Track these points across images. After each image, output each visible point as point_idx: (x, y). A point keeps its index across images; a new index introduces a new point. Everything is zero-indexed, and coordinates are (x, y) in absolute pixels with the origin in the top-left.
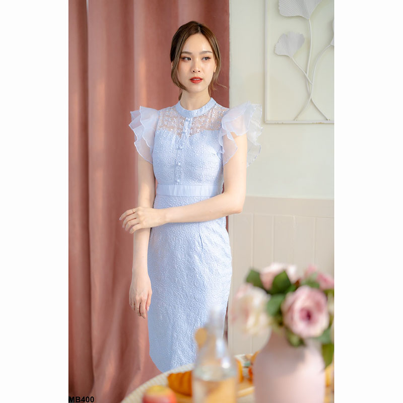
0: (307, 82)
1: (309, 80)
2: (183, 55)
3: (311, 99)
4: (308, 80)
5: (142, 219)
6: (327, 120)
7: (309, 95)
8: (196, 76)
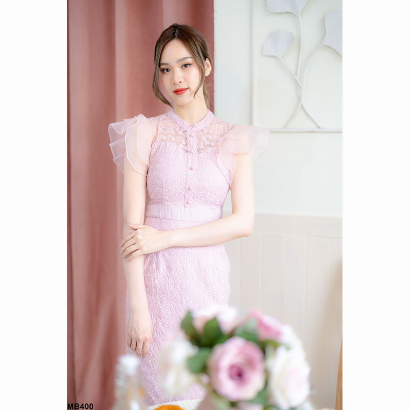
0: (298, 86)
1: (300, 83)
2: (163, 67)
3: (302, 105)
4: (298, 84)
5: (142, 243)
6: (319, 128)
7: (299, 99)
8: (178, 87)
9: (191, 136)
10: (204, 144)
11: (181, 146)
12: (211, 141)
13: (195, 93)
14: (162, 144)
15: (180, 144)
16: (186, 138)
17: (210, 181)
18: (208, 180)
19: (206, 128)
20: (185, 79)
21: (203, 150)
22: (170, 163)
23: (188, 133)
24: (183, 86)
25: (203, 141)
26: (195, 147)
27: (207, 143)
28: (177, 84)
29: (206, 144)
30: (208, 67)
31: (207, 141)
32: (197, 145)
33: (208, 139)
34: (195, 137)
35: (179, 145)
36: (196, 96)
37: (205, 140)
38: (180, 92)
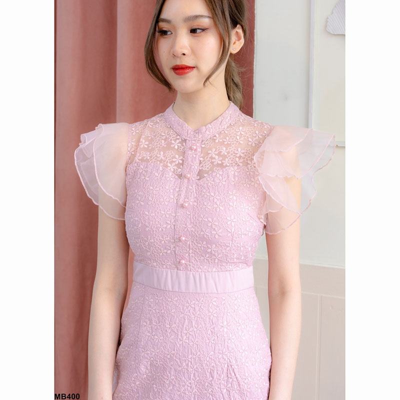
8: (179, 62)
9: (191, 149)
10: (212, 163)
11: (172, 167)
12: (224, 157)
13: (208, 79)
14: (142, 166)
15: (169, 165)
16: (184, 153)
17: (214, 226)
18: (210, 224)
19: (220, 133)
20: (193, 52)
21: (207, 173)
22: (150, 198)
23: (189, 144)
24: (187, 61)
25: (212, 158)
26: (196, 167)
27: (218, 160)
28: (178, 57)
29: (215, 164)
30: (239, 39)
31: (217, 157)
32: (200, 163)
33: (219, 154)
34: (199, 150)
35: (167, 166)
36: (208, 82)
37: (214, 156)
38: (181, 71)
